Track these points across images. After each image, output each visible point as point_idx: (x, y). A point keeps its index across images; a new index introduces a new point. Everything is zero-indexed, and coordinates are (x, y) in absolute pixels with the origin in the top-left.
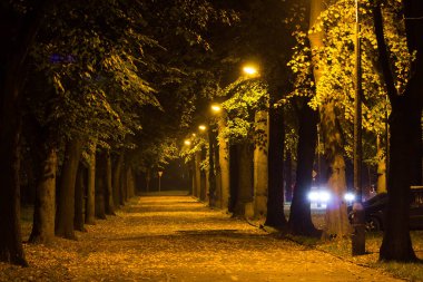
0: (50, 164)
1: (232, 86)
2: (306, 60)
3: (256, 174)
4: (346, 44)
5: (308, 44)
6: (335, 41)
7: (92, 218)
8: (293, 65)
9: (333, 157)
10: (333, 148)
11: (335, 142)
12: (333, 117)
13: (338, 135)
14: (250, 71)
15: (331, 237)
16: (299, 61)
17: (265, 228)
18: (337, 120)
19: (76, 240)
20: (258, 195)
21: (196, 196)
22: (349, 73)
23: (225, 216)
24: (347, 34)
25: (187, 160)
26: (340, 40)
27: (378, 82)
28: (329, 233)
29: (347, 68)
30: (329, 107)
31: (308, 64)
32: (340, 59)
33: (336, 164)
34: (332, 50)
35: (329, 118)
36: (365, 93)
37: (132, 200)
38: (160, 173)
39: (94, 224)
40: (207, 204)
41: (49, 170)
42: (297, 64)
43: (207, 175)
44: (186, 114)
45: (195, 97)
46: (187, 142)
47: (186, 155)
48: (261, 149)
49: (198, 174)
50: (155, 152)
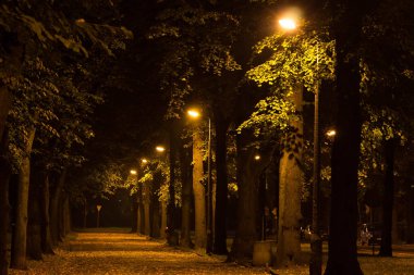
7: (23, 259)
20: (285, 228)
21: (143, 233)
25: (132, 191)
37: (69, 236)
38: (99, 208)
39: (25, 269)
40: (164, 242)
43: (164, 206)
44: (176, 98)
45: (190, 72)
46: (133, 172)
47: (132, 186)
48: (291, 157)
49: (147, 208)
50: (99, 180)
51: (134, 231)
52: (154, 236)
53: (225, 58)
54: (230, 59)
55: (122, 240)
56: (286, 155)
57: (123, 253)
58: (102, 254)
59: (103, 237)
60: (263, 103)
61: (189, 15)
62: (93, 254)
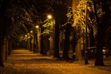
0: (4, 41)
1: (45, 21)
2: (71, 14)
3: (50, 44)
4: (82, 10)
5: (71, 10)
6: (79, 9)
8: (67, 15)
10: (78, 37)
11: (78, 35)
12: (78, 29)
13: (79, 33)
14: (50, 17)
16: (69, 14)
17: (54, 58)
20: (51, 49)
21: (28, 50)
22: (82, 17)
23: (40, 55)
24: (82, 7)
26: (80, 9)
27: (90, 20)
29: (82, 16)
30: (77, 27)
31: (71, 15)
32: (80, 14)
33: (78, 41)
34: (78, 11)
38: (18, 44)
40: (33, 52)
41: (4, 42)
42: (69, 15)
43: (33, 44)
46: (26, 36)
47: (26, 39)
48: (52, 37)
49: (29, 44)
50: (18, 38)
51: (26, 49)
52: (31, 50)
53: (40, 21)
54: (41, 21)
55: (24, 52)
56: (51, 37)
57: (24, 54)
58: (20, 54)
59: (19, 51)
60: (45, 30)
62: (18, 55)
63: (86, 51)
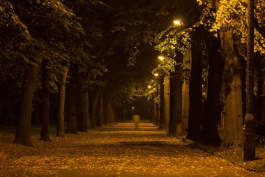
9: (231, 77)
10: (232, 70)
11: (233, 64)
12: (231, 43)
13: (235, 59)
15: (229, 145)
18: (235, 46)
19: (32, 146)
20: (184, 117)
25: (149, 98)
28: (227, 141)
30: (229, 35)
33: (233, 83)
35: (228, 44)
36: (259, 22)
38: (133, 108)
40: (158, 127)
44: (132, 56)
45: (138, 44)
46: (149, 87)
47: (148, 95)
48: (187, 83)
50: (126, 92)
56: (185, 82)
61: (129, 21)
63: (250, 113)
